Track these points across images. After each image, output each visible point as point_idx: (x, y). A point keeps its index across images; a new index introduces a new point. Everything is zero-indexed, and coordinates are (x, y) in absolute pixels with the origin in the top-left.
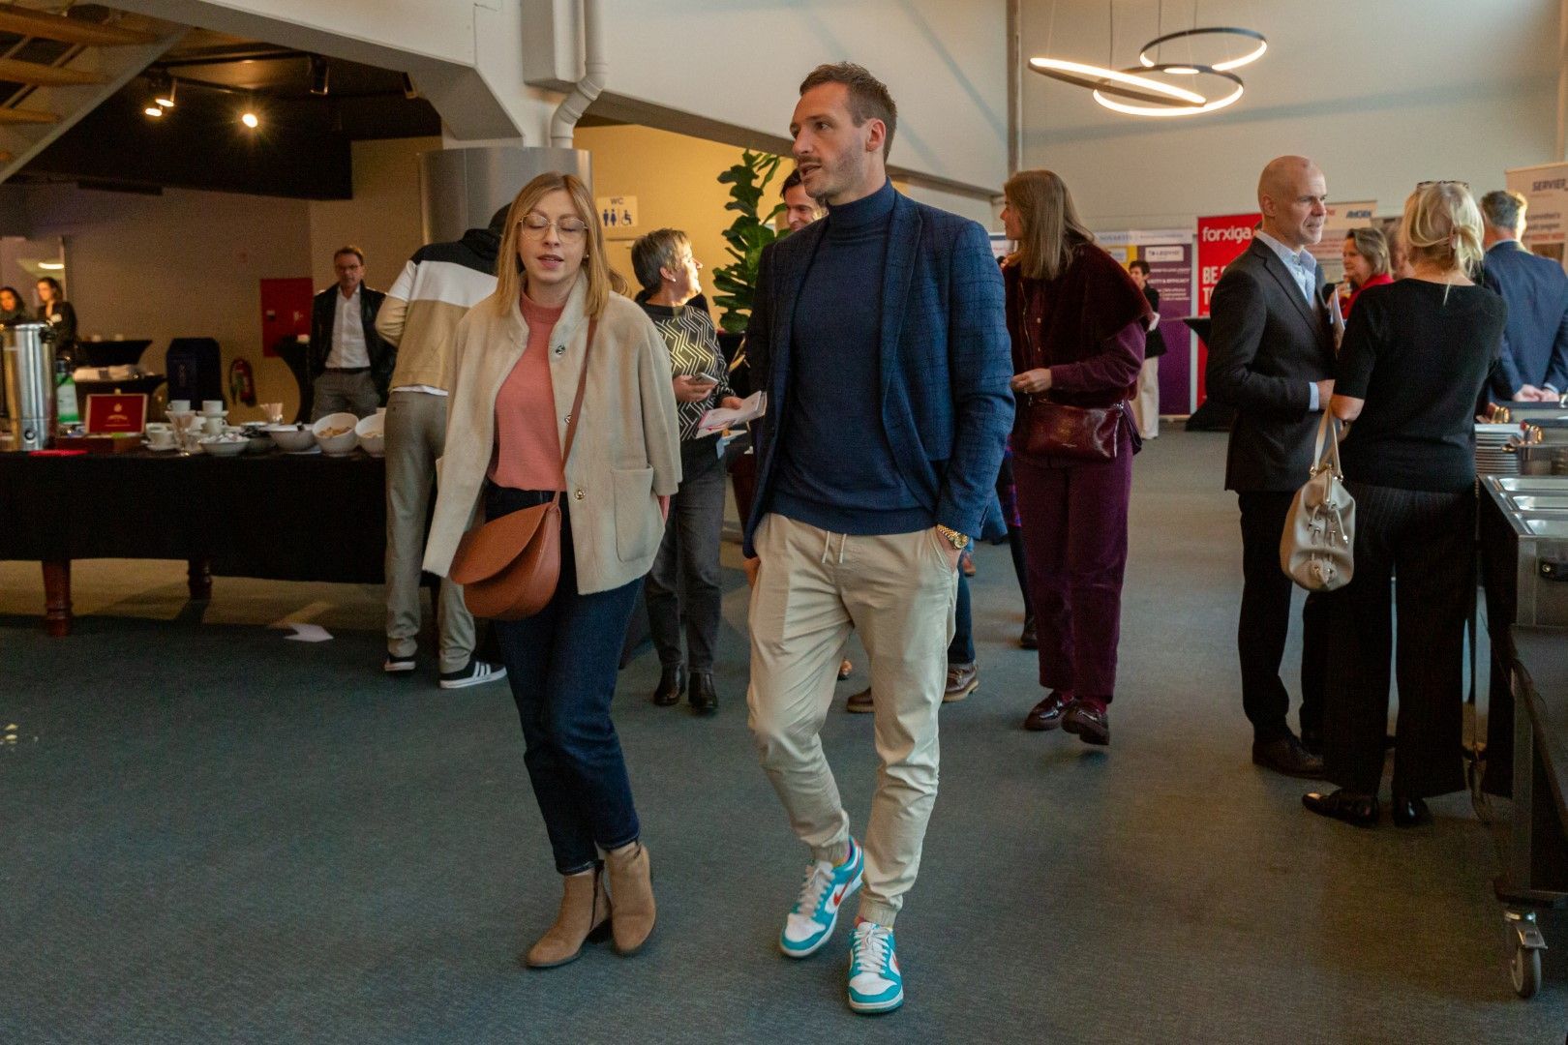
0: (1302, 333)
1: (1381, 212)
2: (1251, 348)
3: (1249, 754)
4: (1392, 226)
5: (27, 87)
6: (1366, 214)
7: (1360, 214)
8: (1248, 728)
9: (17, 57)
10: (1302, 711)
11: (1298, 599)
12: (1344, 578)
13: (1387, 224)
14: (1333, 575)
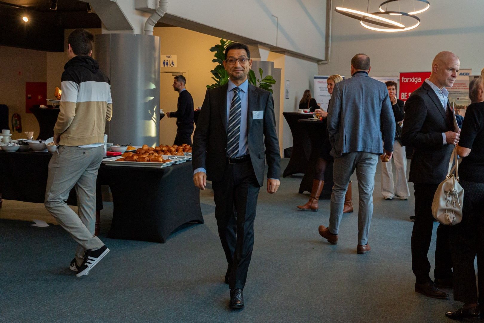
0: (441, 120)
1: (473, 74)
2: (419, 126)
3: (414, 288)
4: (477, 79)
6: (467, 74)
7: (465, 74)
8: (413, 277)
10: (435, 271)
11: (436, 226)
12: (458, 220)
13: (475, 79)
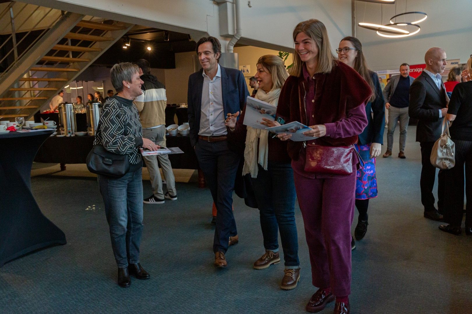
0: (436, 96)
1: (461, 62)
2: (421, 103)
3: (423, 215)
4: (464, 66)
5: (93, 43)
6: (457, 63)
7: (455, 63)
8: (423, 207)
9: (91, 34)
10: (438, 203)
12: (452, 165)
13: (463, 66)
14: (449, 165)
